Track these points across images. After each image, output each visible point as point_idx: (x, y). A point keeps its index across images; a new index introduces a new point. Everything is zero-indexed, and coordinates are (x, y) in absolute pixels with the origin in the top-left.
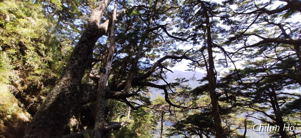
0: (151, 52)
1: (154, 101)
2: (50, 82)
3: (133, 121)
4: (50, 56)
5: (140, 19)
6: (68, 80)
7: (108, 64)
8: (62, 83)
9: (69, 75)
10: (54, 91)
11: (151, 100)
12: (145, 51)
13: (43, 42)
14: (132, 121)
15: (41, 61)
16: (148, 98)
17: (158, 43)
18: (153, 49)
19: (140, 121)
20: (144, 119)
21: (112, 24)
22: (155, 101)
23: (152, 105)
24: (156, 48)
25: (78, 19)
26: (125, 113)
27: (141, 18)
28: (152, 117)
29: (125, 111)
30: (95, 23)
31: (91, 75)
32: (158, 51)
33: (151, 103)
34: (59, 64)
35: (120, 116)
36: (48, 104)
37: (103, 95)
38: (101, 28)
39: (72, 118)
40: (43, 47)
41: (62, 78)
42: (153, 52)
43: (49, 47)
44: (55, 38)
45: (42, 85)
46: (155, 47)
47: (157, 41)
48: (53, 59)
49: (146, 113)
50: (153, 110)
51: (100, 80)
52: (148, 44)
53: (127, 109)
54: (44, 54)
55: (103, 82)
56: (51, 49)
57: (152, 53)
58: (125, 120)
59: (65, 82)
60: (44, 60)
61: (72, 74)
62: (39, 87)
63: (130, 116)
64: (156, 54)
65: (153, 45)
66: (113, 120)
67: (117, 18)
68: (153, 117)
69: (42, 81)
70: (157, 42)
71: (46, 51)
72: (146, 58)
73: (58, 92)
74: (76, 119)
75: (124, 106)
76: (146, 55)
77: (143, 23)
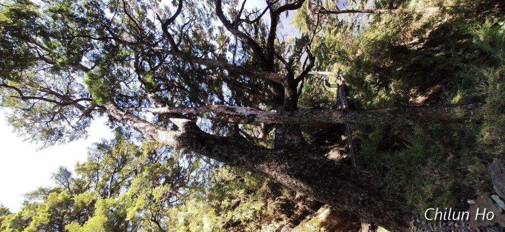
0: (214, 42)
1: (302, 30)
2: (276, 189)
3: (336, 64)
4: (238, 193)
5: (160, 68)
6: (269, 166)
7: (240, 112)
8: (274, 173)
9: (261, 166)
10: (285, 182)
11: (299, 37)
12: (215, 55)
13: (219, 203)
14: (336, 67)
15: (246, 202)
16: (296, 42)
17: (197, 31)
18: (208, 40)
19: (335, 52)
20: (333, 46)
21: (176, 112)
22: (300, 29)
23: (309, 34)
24: (205, 35)
25: (178, 163)
26: (323, 80)
27: (157, 67)
28: (330, 32)
29: (319, 79)
30: (179, 139)
31: (261, 136)
32: (211, 31)
33: (304, 35)
34: (249, 180)
35: (327, 88)
36: (304, 187)
37: (289, 115)
38: (185, 129)
39: (328, 157)
40: (226, 202)
41: (266, 174)
42: (215, 40)
43: (226, 195)
44: (212, 190)
45: (280, 198)
46: (204, 37)
47: (193, 34)
48: (242, 188)
49: (323, 44)
50: (317, 31)
51: (266, 122)
52: (201, 50)
53: (316, 77)
54: (237, 200)
55: (269, 116)
56: (228, 193)
57: (217, 41)
58: (334, 79)
59: (272, 169)
60: (245, 200)
61: (260, 162)
62: (283, 201)
63: (327, 70)
64: (217, 35)
65: (203, 40)
66: (333, 97)
67: (164, 106)
68: (330, 30)
69: (274, 199)
70: (195, 33)
71: (232, 198)
72: (226, 52)
73: (286, 177)
74: (329, 151)
75: (311, 82)
76: (221, 52)
77: (166, 63)
